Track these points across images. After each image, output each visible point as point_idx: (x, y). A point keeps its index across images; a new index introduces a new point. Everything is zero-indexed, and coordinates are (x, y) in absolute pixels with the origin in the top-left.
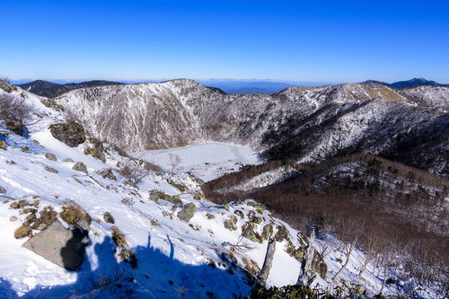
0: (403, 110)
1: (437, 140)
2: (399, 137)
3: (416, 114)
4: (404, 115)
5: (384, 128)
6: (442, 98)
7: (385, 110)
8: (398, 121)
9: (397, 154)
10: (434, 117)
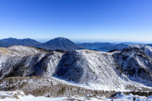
0: (12, 58)
1: (23, 65)
2: (13, 67)
3: (16, 58)
4: (12, 59)
5: (8, 64)
6: (20, 49)
7: (6, 58)
8: (11, 61)
9: (14, 72)
10: (21, 58)
